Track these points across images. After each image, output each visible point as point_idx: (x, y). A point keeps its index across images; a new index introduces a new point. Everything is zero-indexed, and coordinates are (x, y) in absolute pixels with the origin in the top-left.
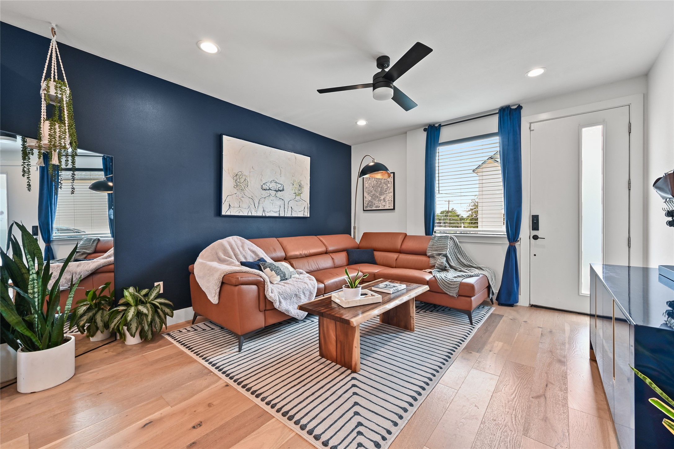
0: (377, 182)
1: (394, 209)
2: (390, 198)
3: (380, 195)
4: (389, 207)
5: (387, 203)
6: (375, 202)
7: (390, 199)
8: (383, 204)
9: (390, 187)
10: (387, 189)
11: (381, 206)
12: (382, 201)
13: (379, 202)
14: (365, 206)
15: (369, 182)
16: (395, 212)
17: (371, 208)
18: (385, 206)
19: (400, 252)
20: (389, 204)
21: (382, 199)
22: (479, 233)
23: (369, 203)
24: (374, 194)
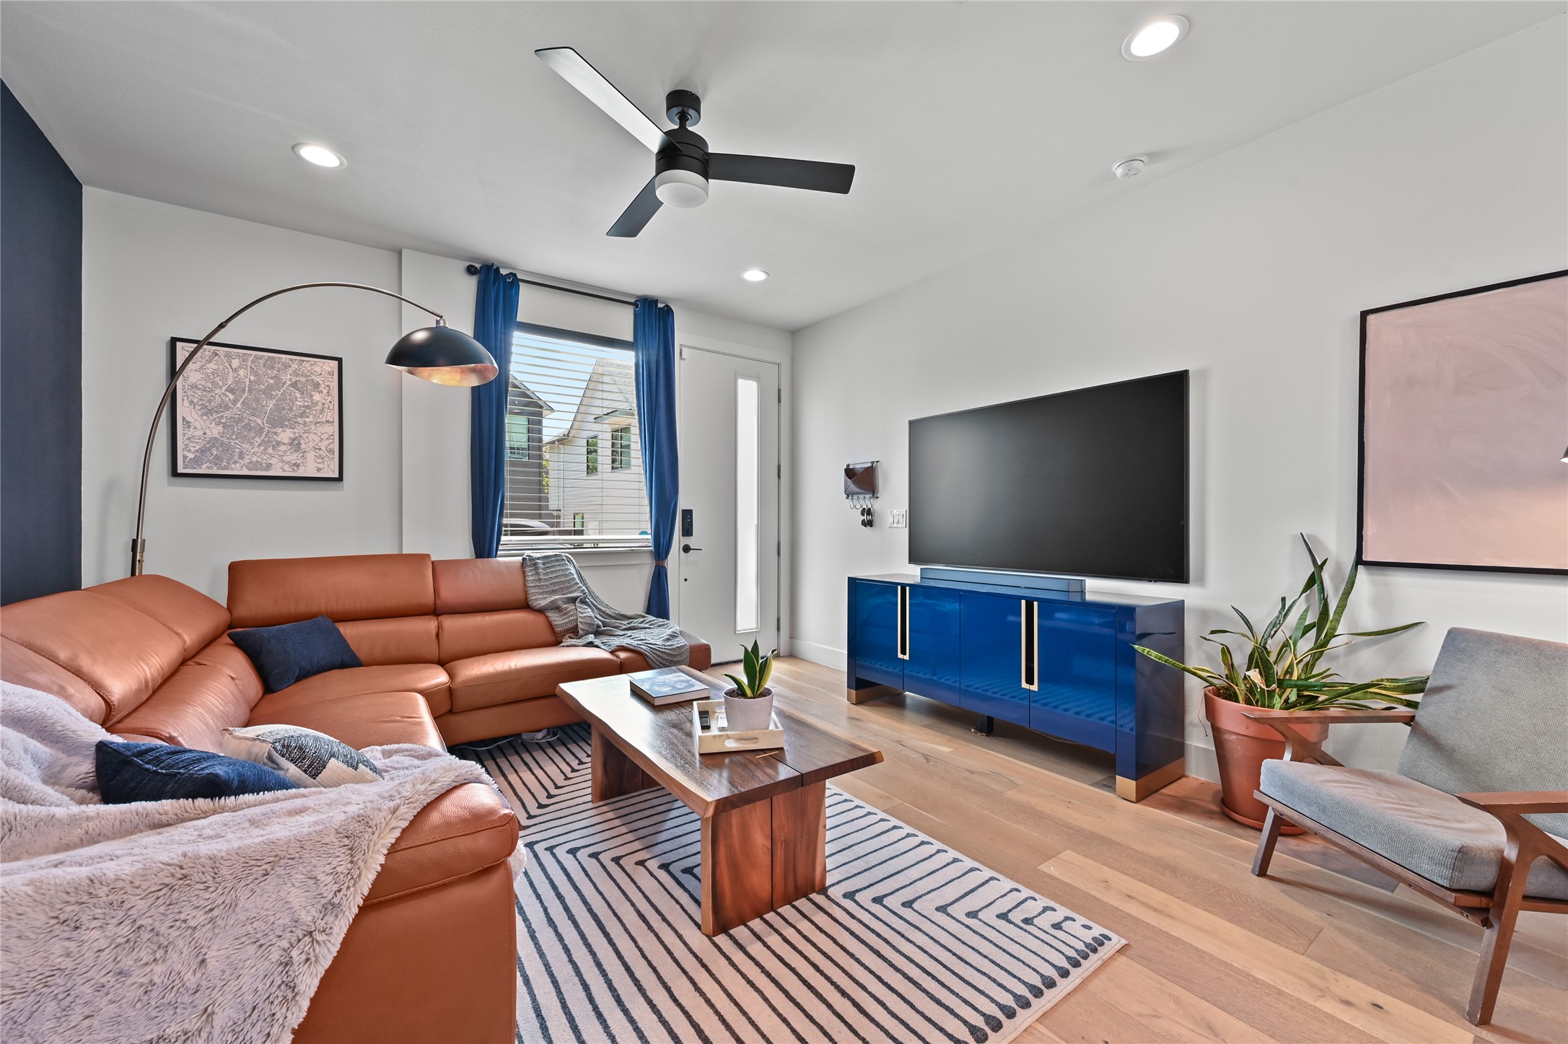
0: (257, 375)
1: (340, 479)
2: (325, 443)
3: (274, 427)
4: (319, 470)
5: (311, 456)
6: (246, 446)
7: (323, 445)
8: (287, 458)
9: (323, 404)
10: (307, 407)
11: (281, 464)
12: (283, 448)
13: (270, 450)
14: (185, 457)
15: (212, 366)
16: (342, 489)
17: (226, 468)
18: (297, 465)
19: (435, 611)
20: (320, 460)
21: (286, 441)
22: (600, 545)
23: (209, 449)
24: (240, 420)
